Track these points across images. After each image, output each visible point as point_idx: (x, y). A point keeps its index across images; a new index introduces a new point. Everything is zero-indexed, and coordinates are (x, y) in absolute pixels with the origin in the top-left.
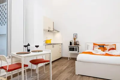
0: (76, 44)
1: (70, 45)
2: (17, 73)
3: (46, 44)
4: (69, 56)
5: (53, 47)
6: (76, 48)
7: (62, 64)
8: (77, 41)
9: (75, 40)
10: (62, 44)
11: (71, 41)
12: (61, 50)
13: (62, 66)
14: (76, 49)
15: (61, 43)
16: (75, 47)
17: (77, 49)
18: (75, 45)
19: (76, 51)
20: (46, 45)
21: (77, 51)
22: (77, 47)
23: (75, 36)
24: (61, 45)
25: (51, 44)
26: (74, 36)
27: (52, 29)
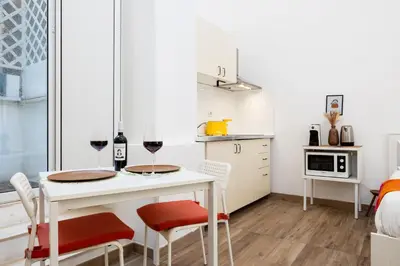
0: (338, 139)
1: (311, 144)
2: (103, 256)
3: (207, 138)
4: (305, 192)
5: (238, 151)
6: (339, 158)
7: (279, 228)
8: (344, 129)
9: (332, 120)
10: (271, 139)
11: (316, 128)
12: (267, 162)
13: (282, 238)
14: (339, 164)
15: (271, 134)
16: (336, 155)
17: (344, 164)
18: (336, 145)
19: (339, 170)
20: (206, 142)
21: (344, 170)
22: (346, 155)
23: (335, 106)
24: (268, 142)
25: (228, 139)
26: (329, 106)
27: (231, 78)
